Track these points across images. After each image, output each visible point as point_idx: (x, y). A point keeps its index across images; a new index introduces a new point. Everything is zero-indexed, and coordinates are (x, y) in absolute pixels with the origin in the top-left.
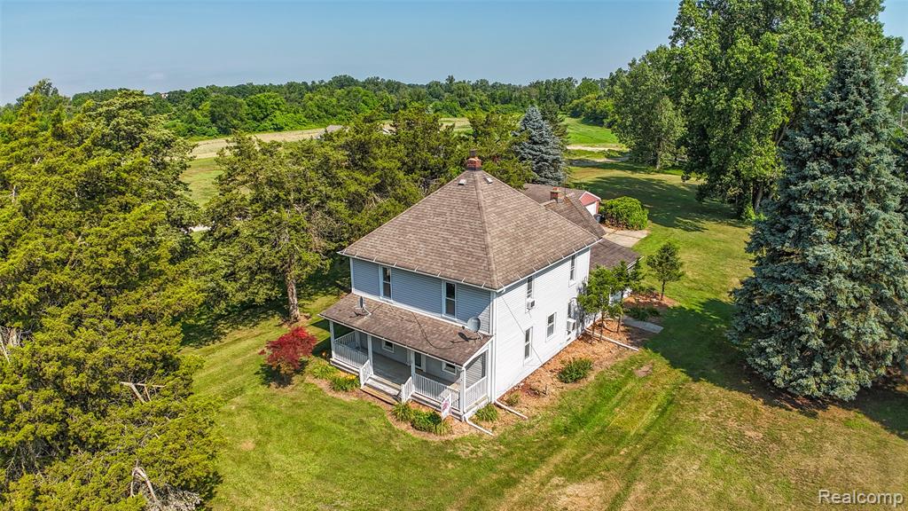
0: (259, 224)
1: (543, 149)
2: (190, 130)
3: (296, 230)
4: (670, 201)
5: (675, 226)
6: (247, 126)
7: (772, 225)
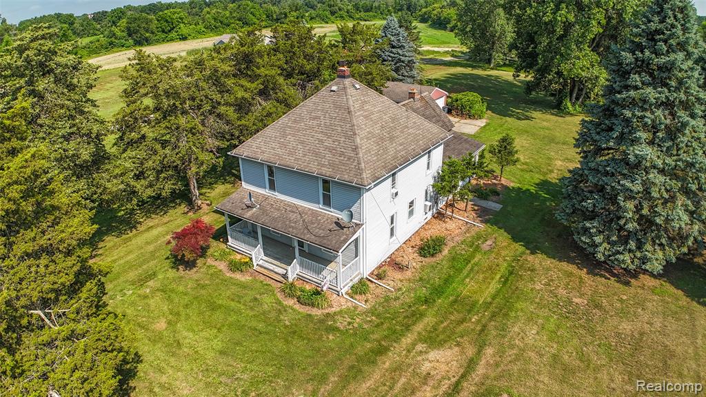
0: (160, 130)
1: (400, 52)
2: (111, 43)
3: (192, 134)
4: (505, 94)
5: (510, 116)
6: (157, 37)
7: (598, 125)
